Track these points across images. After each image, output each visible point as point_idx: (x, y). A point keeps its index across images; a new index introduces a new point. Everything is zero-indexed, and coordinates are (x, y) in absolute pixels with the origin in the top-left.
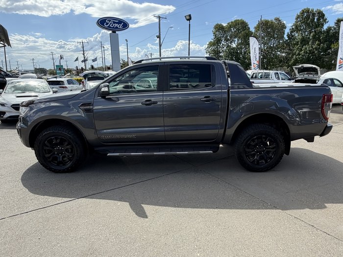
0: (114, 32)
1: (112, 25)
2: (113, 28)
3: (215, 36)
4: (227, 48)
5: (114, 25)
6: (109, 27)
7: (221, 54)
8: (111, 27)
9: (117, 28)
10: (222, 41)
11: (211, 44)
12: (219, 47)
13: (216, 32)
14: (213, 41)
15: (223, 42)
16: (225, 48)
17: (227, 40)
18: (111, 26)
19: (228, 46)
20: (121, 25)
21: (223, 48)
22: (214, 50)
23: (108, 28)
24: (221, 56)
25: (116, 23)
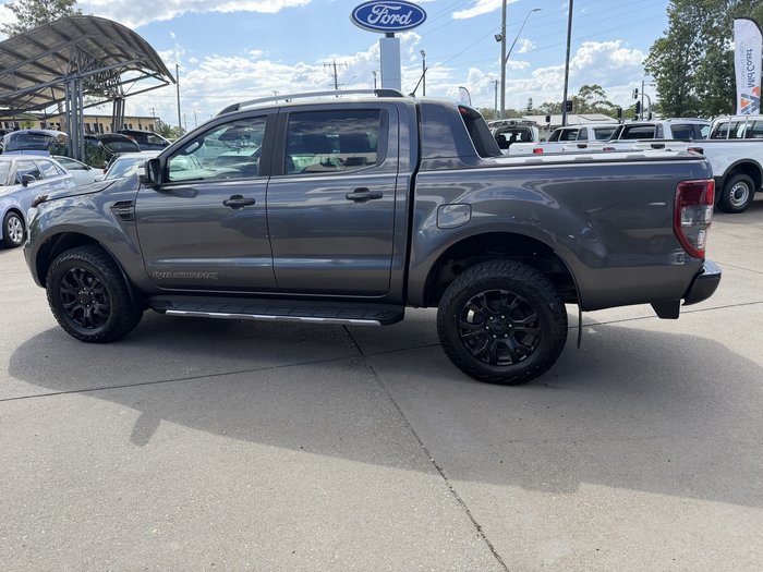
0: (390, 35)
1: (386, 19)
2: (389, 25)
3: (676, 22)
4: (708, 52)
5: (390, 18)
6: (378, 24)
7: (691, 73)
8: (382, 25)
9: (397, 24)
10: (695, 35)
11: (661, 46)
12: (683, 53)
13: (679, 10)
14: (666, 37)
15: (697, 39)
16: (704, 54)
17: (709, 31)
18: (383, 21)
19: (712, 49)
20: (407, 17)
21: (698, 54)
22: (668, 64)
23: (378, 27)
24: (690, 79)
25: (396, 12)
